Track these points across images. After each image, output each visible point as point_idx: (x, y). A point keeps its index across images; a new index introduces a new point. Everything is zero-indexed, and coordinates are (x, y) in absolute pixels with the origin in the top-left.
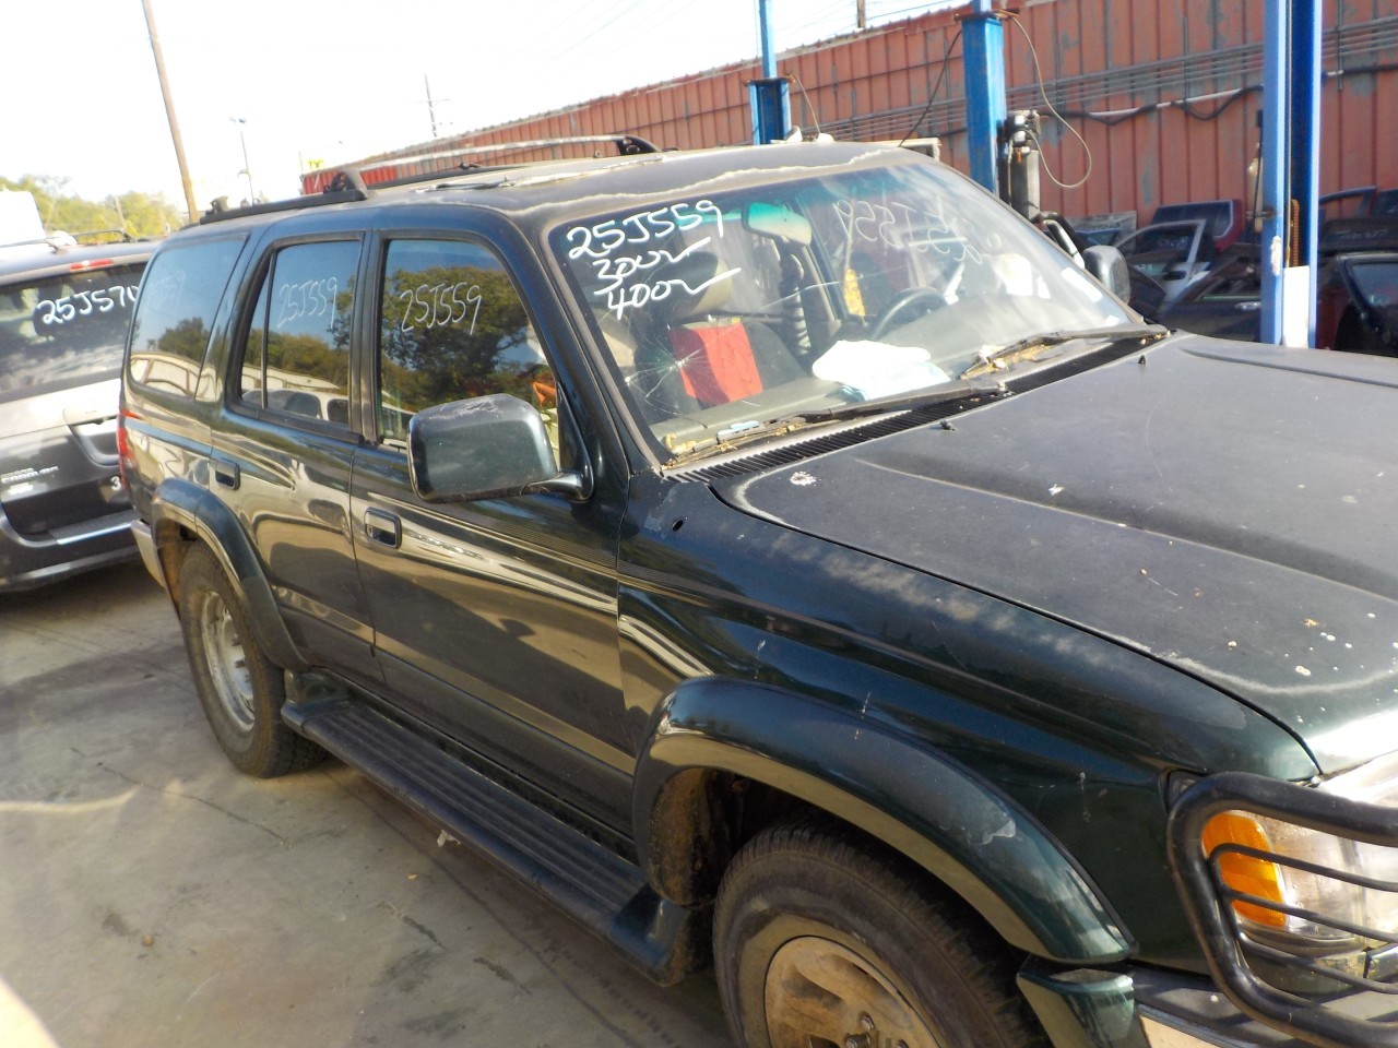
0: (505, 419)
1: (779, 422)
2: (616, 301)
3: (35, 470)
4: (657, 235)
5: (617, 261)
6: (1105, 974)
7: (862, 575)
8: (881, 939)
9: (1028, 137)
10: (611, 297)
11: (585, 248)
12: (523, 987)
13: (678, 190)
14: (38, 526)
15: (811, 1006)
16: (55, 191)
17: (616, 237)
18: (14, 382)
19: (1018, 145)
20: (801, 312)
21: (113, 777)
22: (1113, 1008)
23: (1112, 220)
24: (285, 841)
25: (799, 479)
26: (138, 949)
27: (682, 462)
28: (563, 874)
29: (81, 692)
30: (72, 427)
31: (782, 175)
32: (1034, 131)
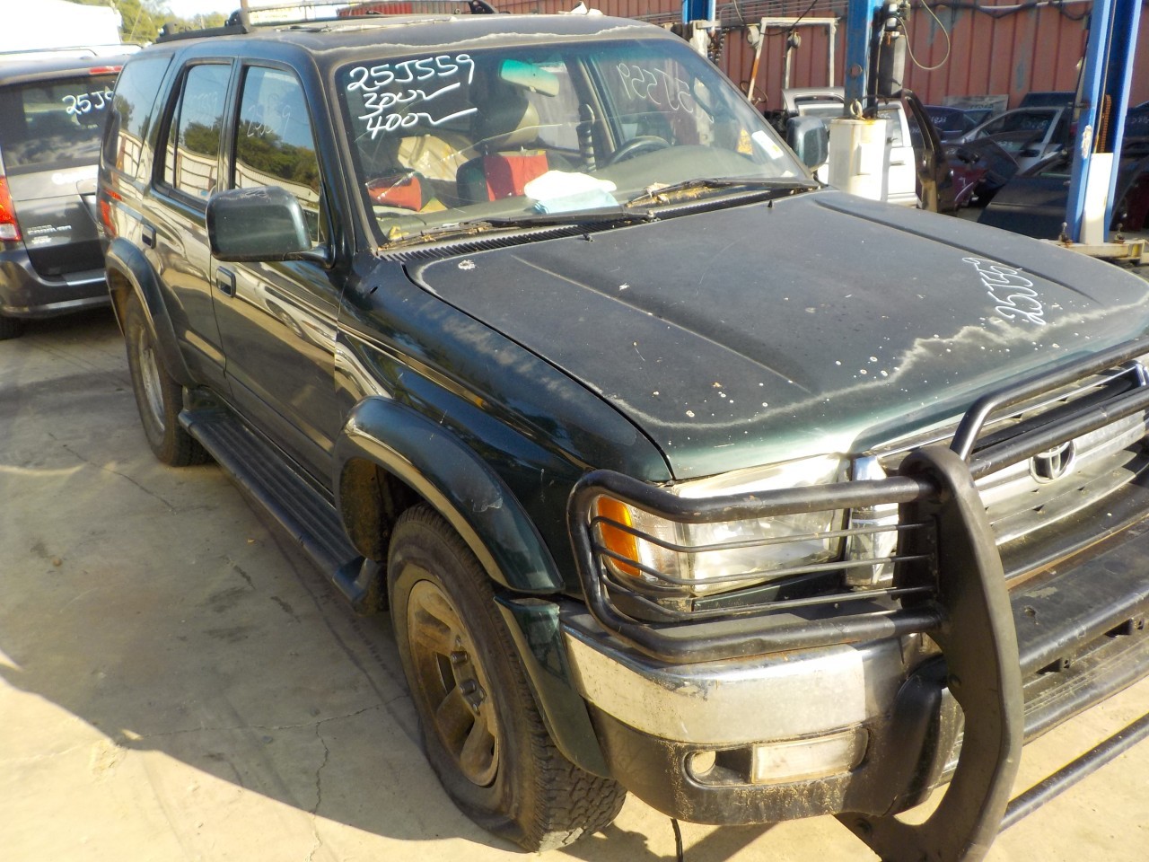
0: (273, 203)
1: (470, 224)
2: (374, 125)
3: (53, 227)
4: (419, 78)
5: (382, 95)
6: (544, 602)
7: (461, 331)
8: (448, 578)
9: (898, 24)
10: (371, 122)
11: (361, 83)
12: (297, 617)
13: (446, 45)
14: (52, 271)
15: (431, 630)
16: (154, 8)
17: (388, 77)
18: (52, 157)
19: (889, 30)
20: (591, 150)
21: (70, 455)
22: (544, 623)
23: (987, 101)
24: (173, 509)
25: (464, 265)
26: (50, 567)
27: (394, 246)
28: (320, 538)
29: (67, 396)
30: (83, 196)
31: (535, 39)
32: (904, 19)
